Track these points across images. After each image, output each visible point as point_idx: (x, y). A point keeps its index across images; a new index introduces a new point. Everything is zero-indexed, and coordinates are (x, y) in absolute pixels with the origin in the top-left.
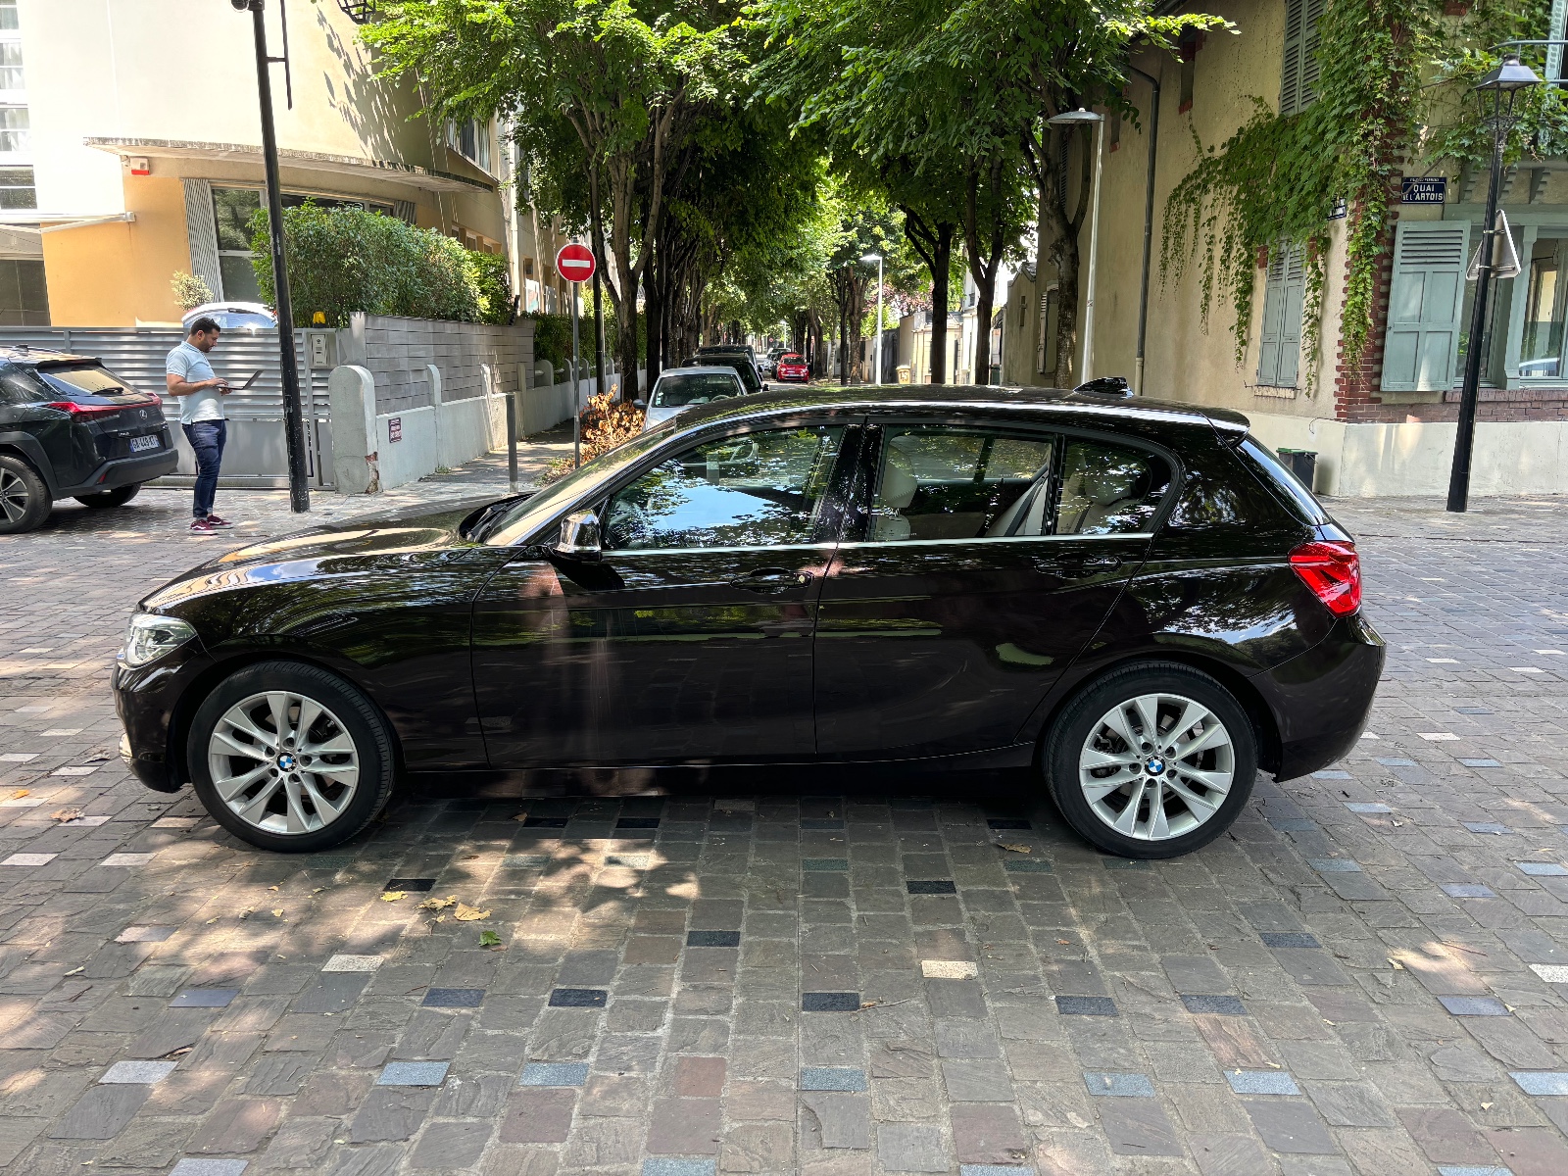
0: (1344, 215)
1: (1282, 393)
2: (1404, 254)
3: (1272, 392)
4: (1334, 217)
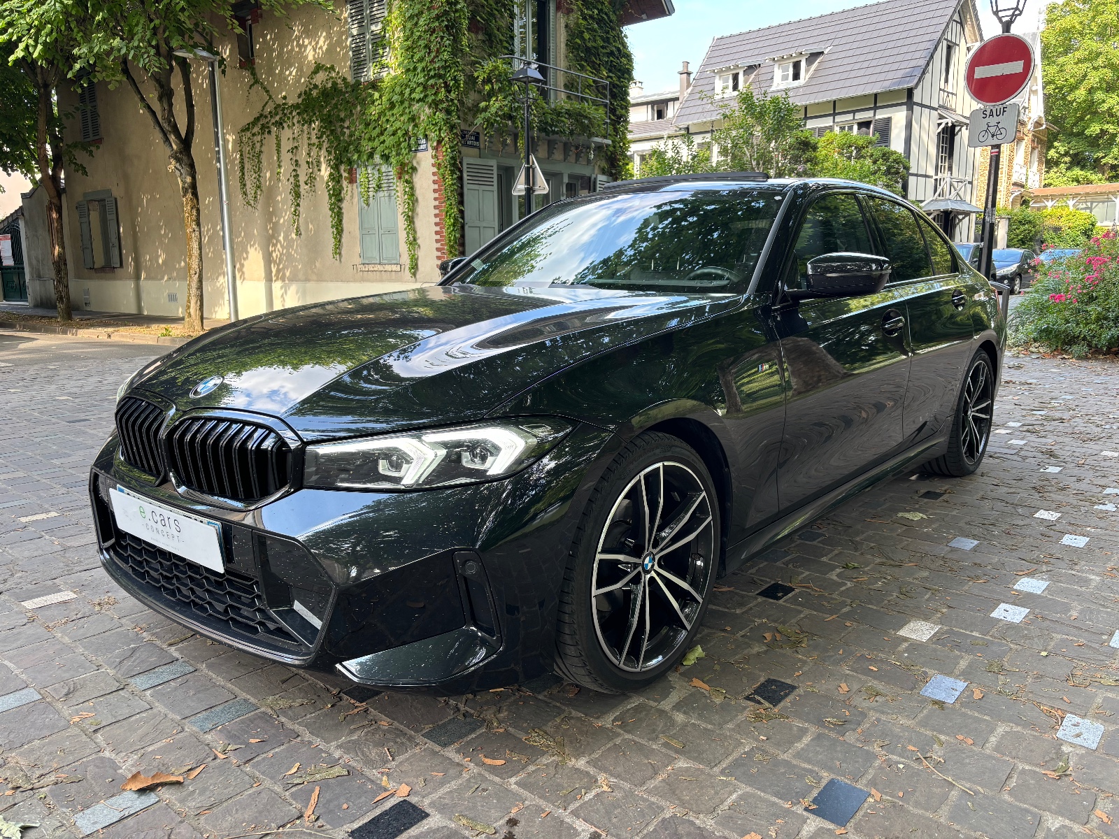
0: (426, 150)
1: (388, 268)
2: (469, 178)
3: (380, 268)
4: (416, 151)
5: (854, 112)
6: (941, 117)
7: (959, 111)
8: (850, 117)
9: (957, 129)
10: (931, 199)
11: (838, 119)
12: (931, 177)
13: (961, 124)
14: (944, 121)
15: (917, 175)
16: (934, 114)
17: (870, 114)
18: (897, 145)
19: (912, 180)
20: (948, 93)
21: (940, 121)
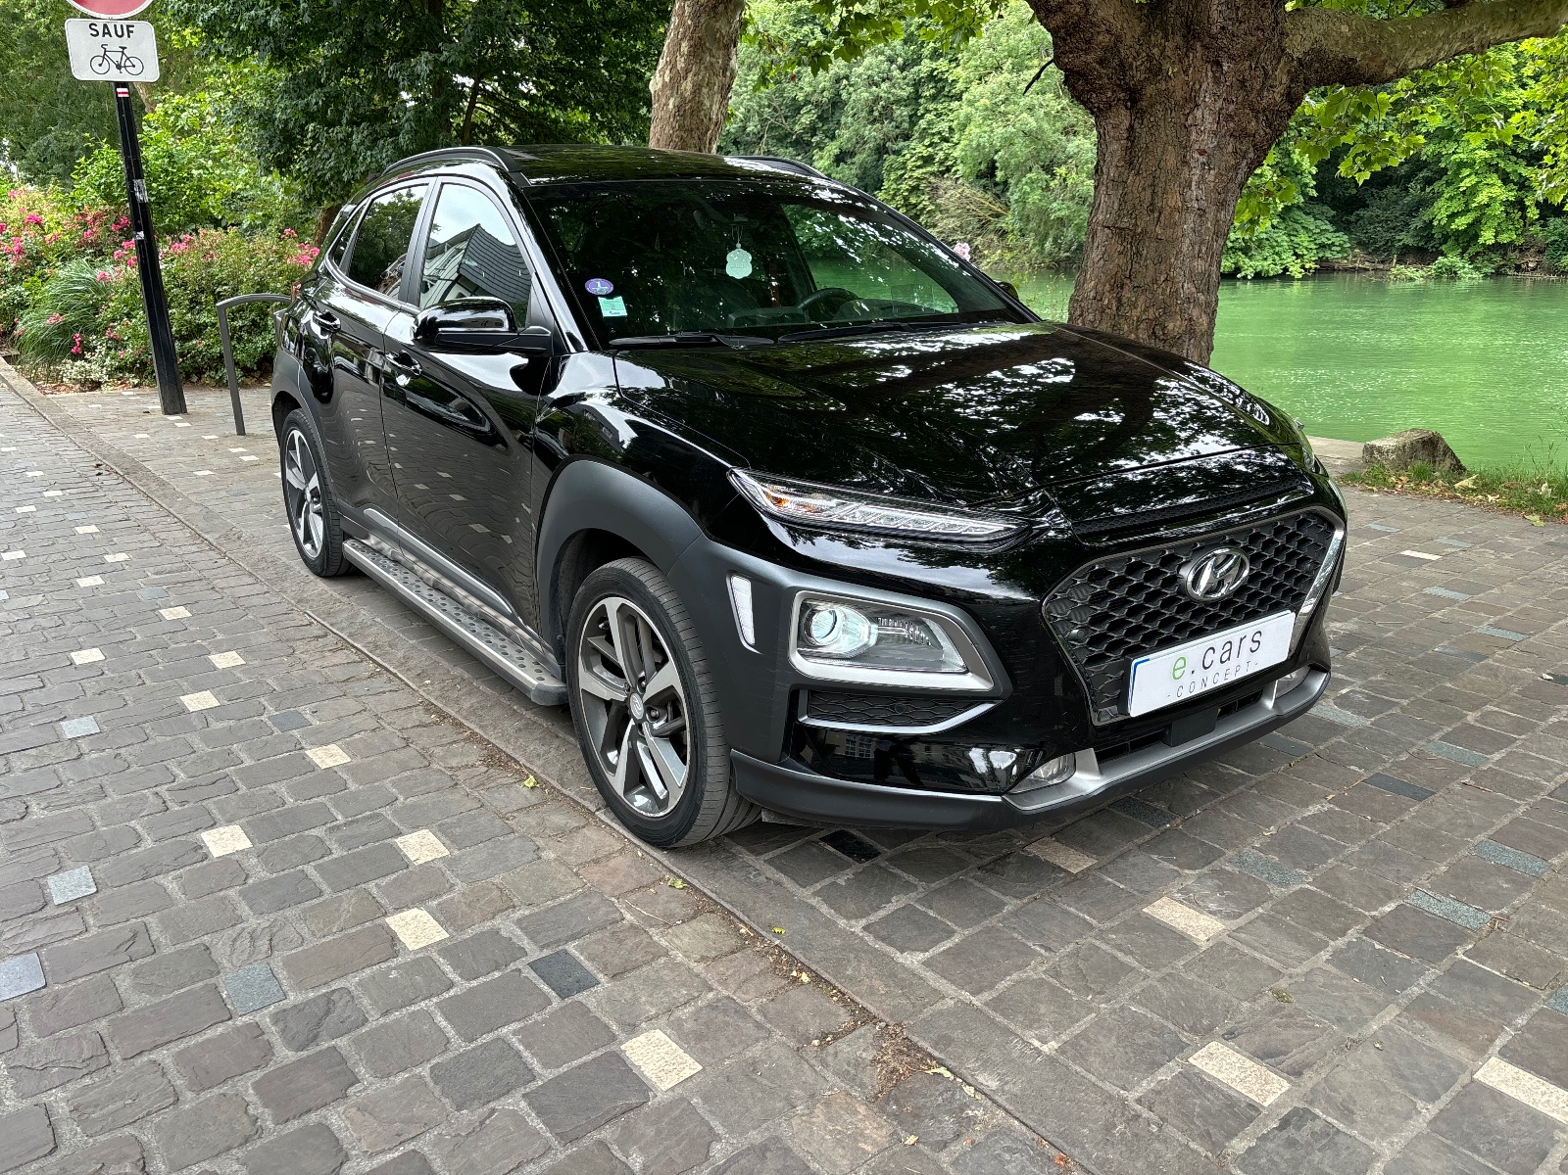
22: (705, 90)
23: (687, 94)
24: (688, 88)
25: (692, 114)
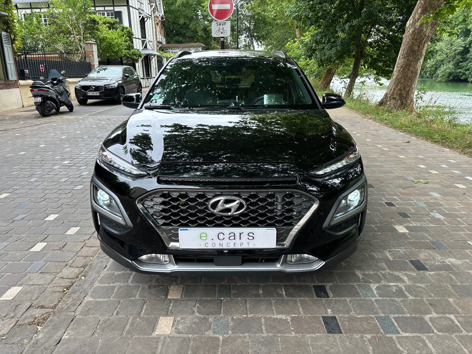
5: (104, 6)
6: (140, 13)
7: (145, 11)
8: (102, 9)
9: (146, 19)
10: (142, 49)
11: (97, 9)
12: (140, 39)
13: (147, 17)
14: (142, 15)
15: (135, 38)
16: (137, 11)
17: (112, 8)
18: (126, 24)
19: (134, 39)
20: (141, 3)
21: (140, 15)
22: (424, 25)
23: (417, 27)
24: (418, 25)
25: (418, 34)
